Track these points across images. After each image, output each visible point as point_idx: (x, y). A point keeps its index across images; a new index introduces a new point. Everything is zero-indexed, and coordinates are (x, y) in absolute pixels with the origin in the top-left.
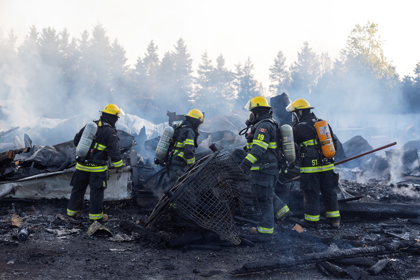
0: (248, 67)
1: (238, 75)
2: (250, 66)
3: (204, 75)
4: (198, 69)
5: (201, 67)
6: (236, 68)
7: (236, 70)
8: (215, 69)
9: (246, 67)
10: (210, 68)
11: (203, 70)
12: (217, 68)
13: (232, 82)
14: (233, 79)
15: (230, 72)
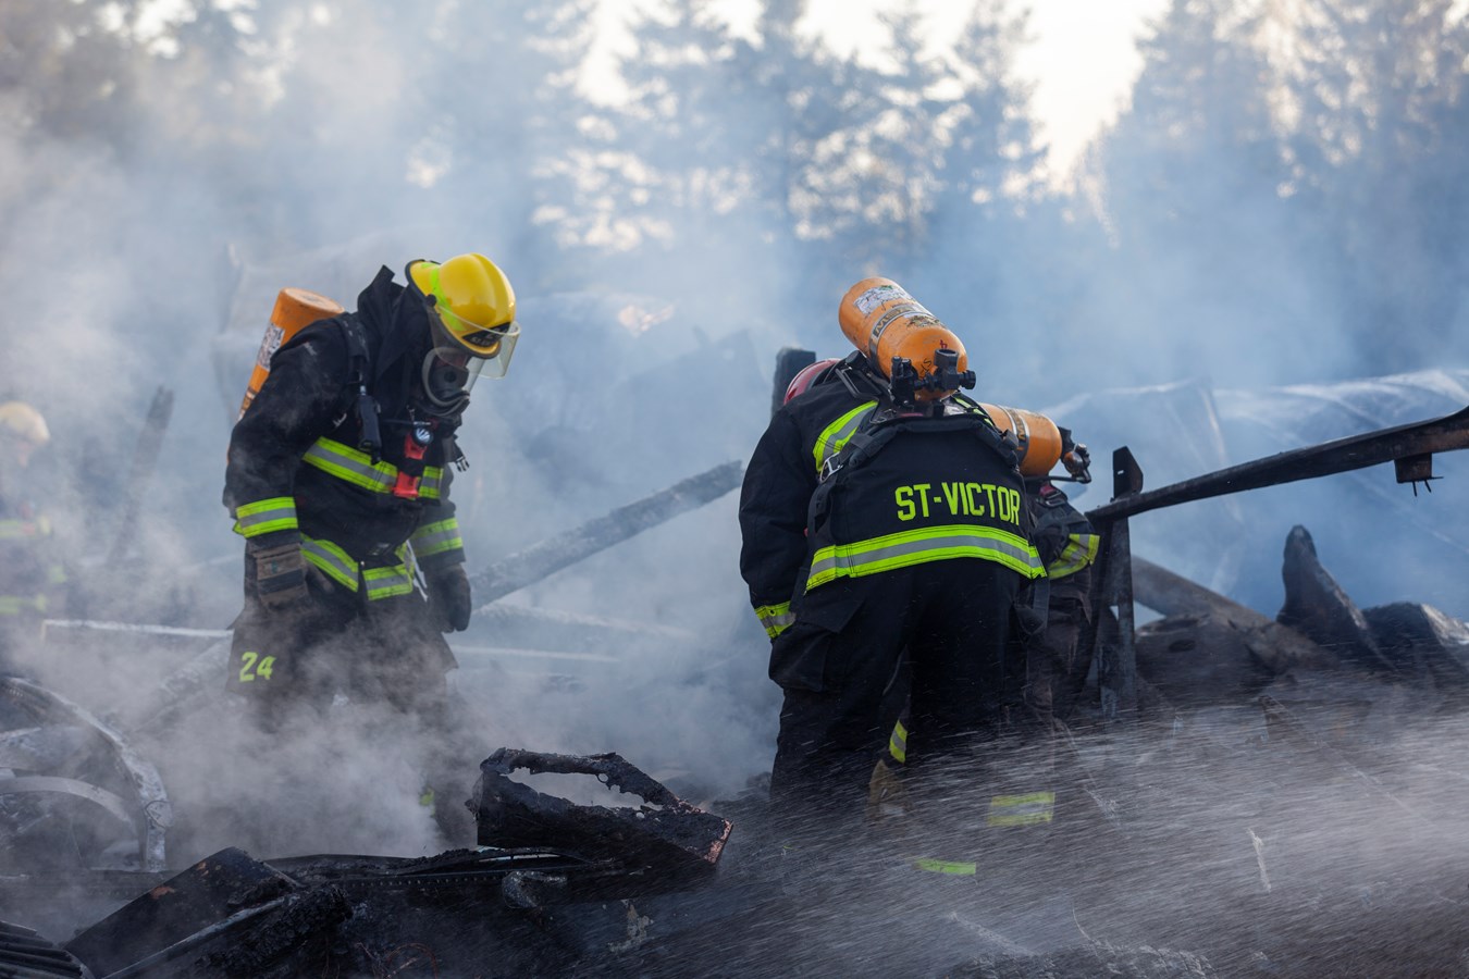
0: (993, 30)
1: (897, 81)
2: (1004, 20)
3: (659, 86)
4: (629, 47)
5: (649, 32)
6: (884, 36)
7: (885, 49)
8: (742, 45)
9: (978, 32)
10: (711, 37)
11: (660, 56)
12: (756, 40)
13: (863, 136)
14: (872, 116)
15: (851, 69)
